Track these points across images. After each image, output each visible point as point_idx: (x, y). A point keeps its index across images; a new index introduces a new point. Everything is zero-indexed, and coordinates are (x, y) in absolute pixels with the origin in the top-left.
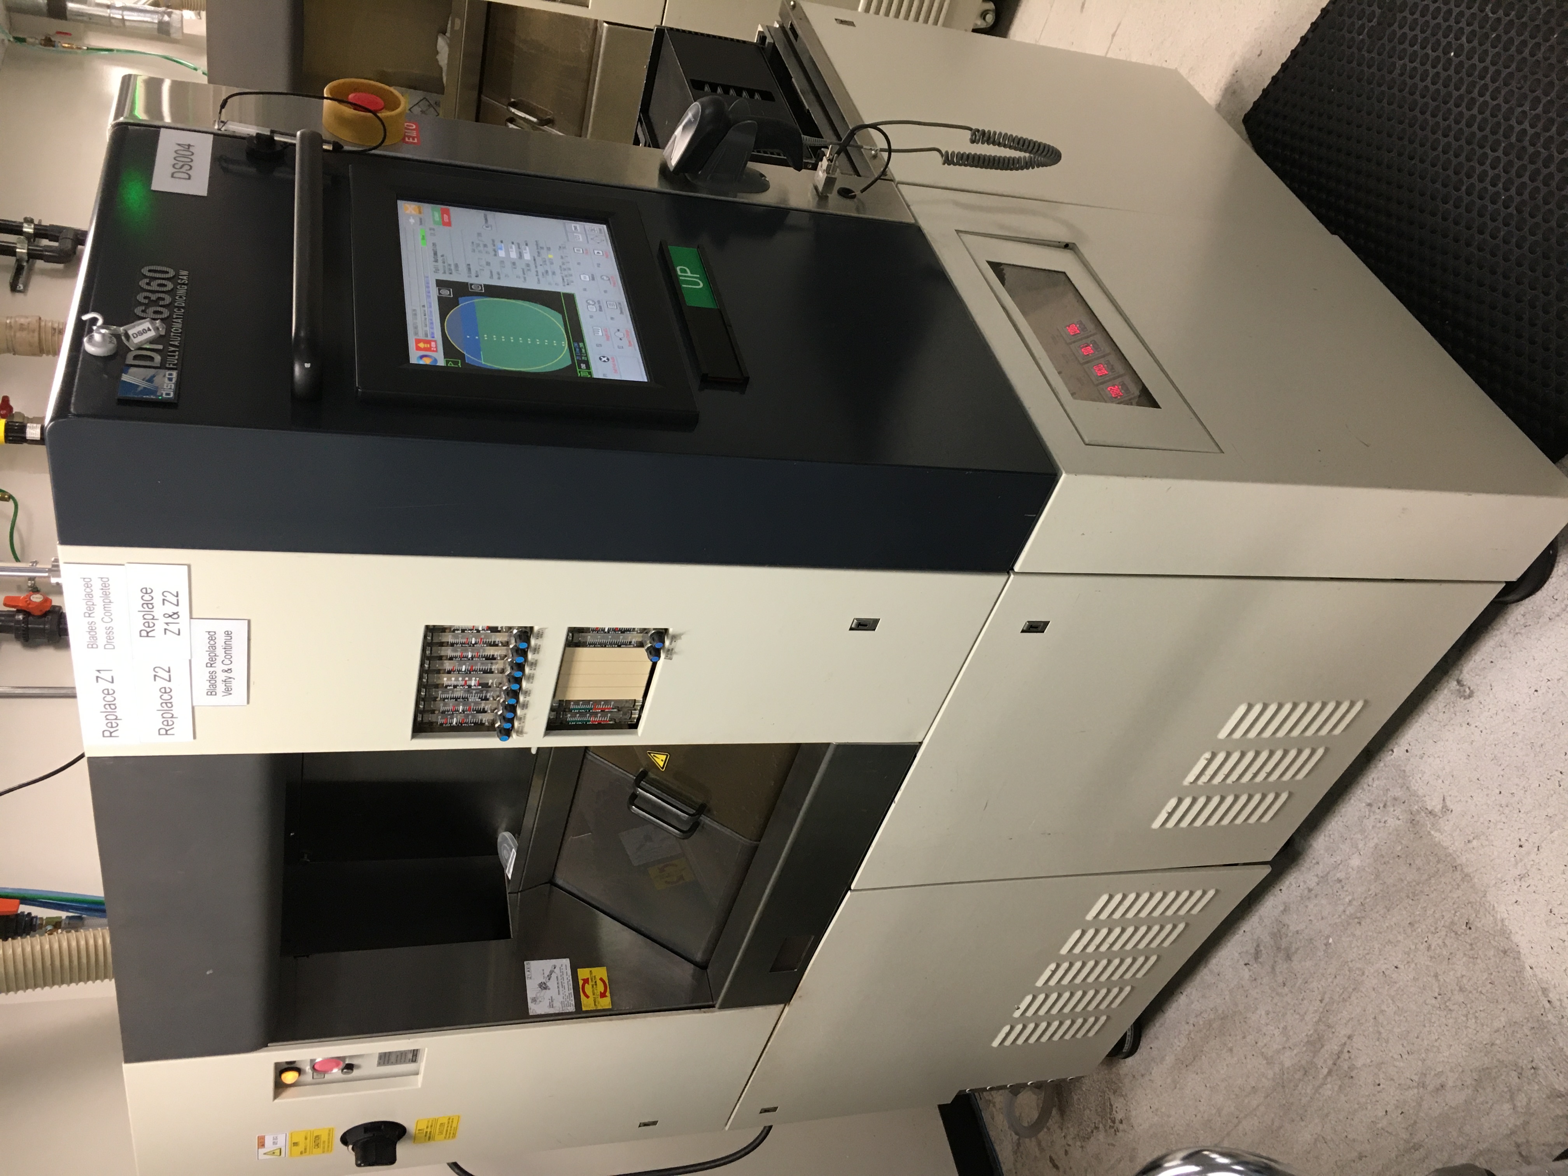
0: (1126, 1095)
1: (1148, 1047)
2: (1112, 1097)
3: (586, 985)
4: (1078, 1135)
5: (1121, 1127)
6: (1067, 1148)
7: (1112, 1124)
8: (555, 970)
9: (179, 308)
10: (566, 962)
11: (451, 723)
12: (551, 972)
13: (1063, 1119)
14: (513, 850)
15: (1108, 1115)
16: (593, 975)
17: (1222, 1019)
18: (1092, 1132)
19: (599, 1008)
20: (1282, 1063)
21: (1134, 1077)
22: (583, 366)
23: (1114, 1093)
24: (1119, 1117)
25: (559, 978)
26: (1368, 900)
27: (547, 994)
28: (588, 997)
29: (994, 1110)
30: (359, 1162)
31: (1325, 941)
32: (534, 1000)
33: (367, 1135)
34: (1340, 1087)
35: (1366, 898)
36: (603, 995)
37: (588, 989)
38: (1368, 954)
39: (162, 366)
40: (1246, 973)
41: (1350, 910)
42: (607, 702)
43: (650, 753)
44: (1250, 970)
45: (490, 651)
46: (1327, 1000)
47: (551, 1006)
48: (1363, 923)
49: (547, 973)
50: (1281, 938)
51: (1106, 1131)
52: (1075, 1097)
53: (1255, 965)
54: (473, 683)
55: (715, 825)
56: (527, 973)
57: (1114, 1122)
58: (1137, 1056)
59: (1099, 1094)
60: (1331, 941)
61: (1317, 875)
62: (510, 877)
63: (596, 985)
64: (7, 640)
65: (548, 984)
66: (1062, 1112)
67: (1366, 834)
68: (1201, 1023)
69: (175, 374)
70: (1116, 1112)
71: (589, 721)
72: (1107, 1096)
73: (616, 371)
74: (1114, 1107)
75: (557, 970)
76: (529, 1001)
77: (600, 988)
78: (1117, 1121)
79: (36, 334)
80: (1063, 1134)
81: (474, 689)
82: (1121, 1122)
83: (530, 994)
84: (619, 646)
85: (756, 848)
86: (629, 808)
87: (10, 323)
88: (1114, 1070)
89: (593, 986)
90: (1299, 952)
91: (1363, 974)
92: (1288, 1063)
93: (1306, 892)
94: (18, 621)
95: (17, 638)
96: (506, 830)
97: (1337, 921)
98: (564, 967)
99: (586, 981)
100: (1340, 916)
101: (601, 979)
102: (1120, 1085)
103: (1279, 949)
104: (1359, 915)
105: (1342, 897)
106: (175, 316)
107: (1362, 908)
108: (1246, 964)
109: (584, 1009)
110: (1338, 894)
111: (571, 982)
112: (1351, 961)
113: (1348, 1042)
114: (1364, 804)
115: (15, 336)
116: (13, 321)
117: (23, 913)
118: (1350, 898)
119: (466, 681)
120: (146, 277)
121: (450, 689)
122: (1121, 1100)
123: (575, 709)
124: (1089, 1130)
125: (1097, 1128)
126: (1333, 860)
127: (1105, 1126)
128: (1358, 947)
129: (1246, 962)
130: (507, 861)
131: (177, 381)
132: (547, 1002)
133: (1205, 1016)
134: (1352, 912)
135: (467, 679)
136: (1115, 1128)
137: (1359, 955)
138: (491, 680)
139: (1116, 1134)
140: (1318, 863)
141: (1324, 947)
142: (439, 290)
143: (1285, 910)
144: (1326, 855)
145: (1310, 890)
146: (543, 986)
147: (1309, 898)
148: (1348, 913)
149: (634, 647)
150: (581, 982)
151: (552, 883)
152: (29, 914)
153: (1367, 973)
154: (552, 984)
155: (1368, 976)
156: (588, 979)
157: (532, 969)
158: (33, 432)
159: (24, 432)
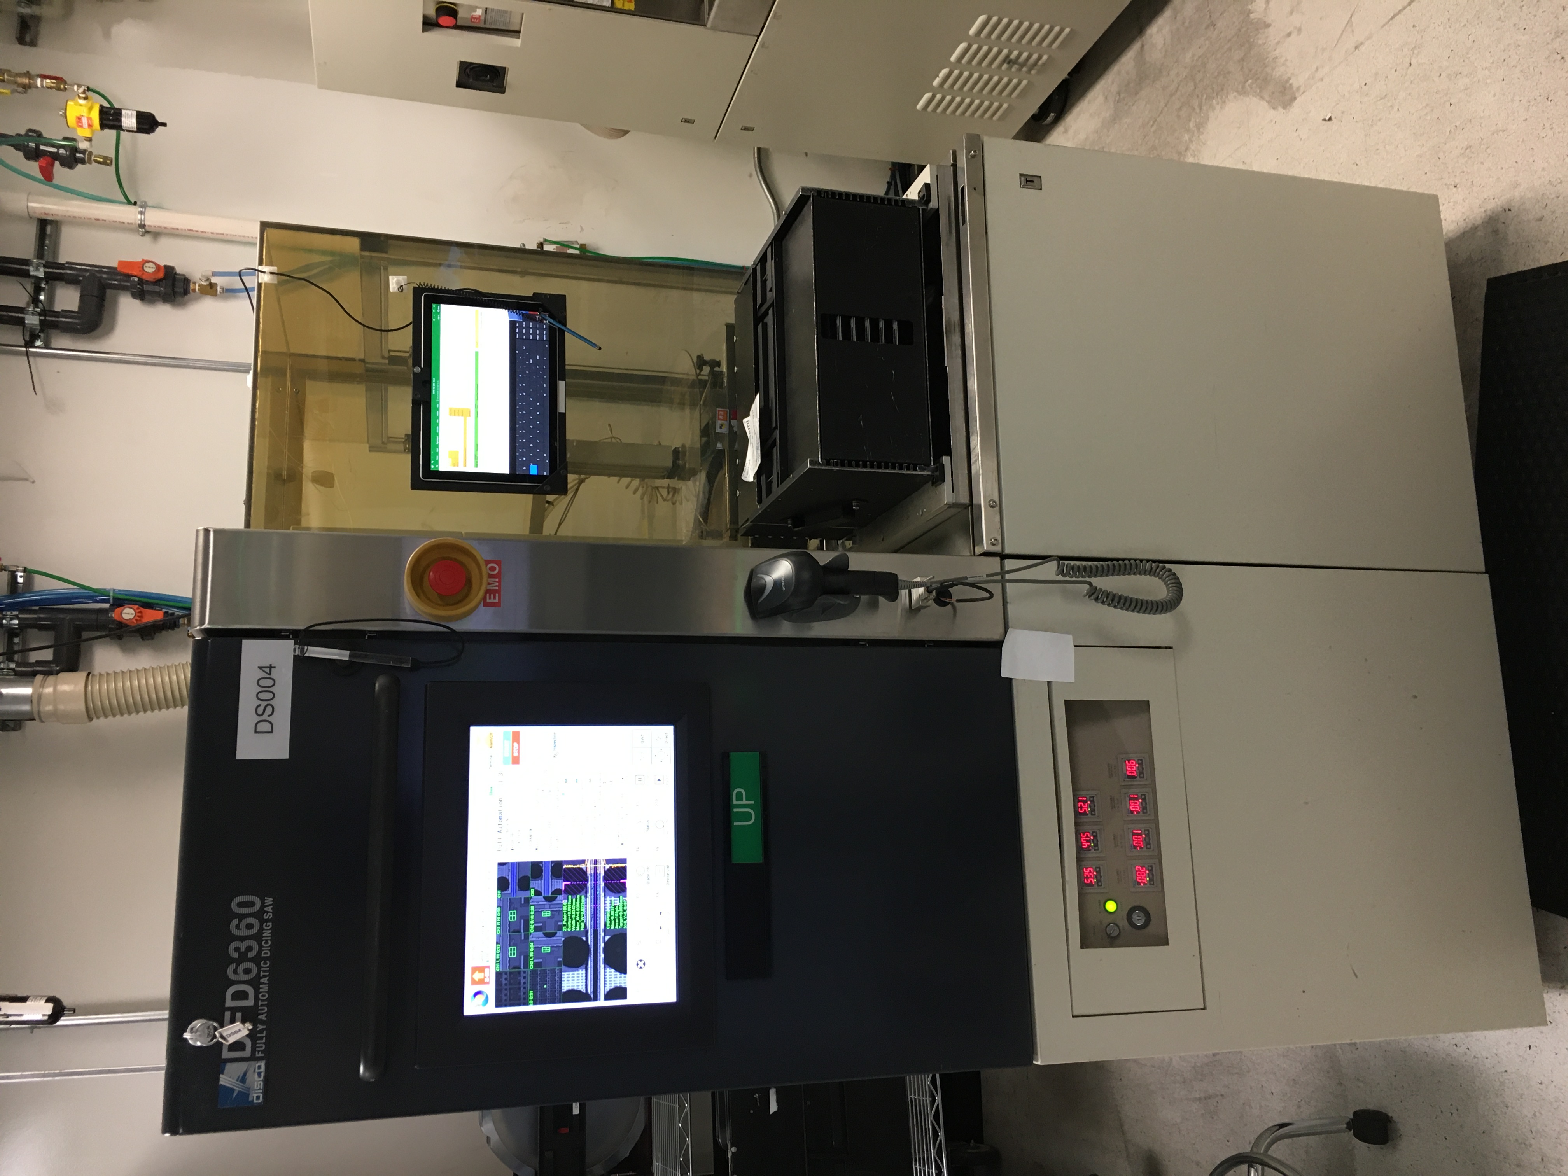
9: (265, 959)
39: (253, 1058)
69: (263, 1064)
94: (134, 283)
106: (262, 974)
131: (265, 1077)
152: (173, 614)
158: (129, 121)
159: (120, 121)
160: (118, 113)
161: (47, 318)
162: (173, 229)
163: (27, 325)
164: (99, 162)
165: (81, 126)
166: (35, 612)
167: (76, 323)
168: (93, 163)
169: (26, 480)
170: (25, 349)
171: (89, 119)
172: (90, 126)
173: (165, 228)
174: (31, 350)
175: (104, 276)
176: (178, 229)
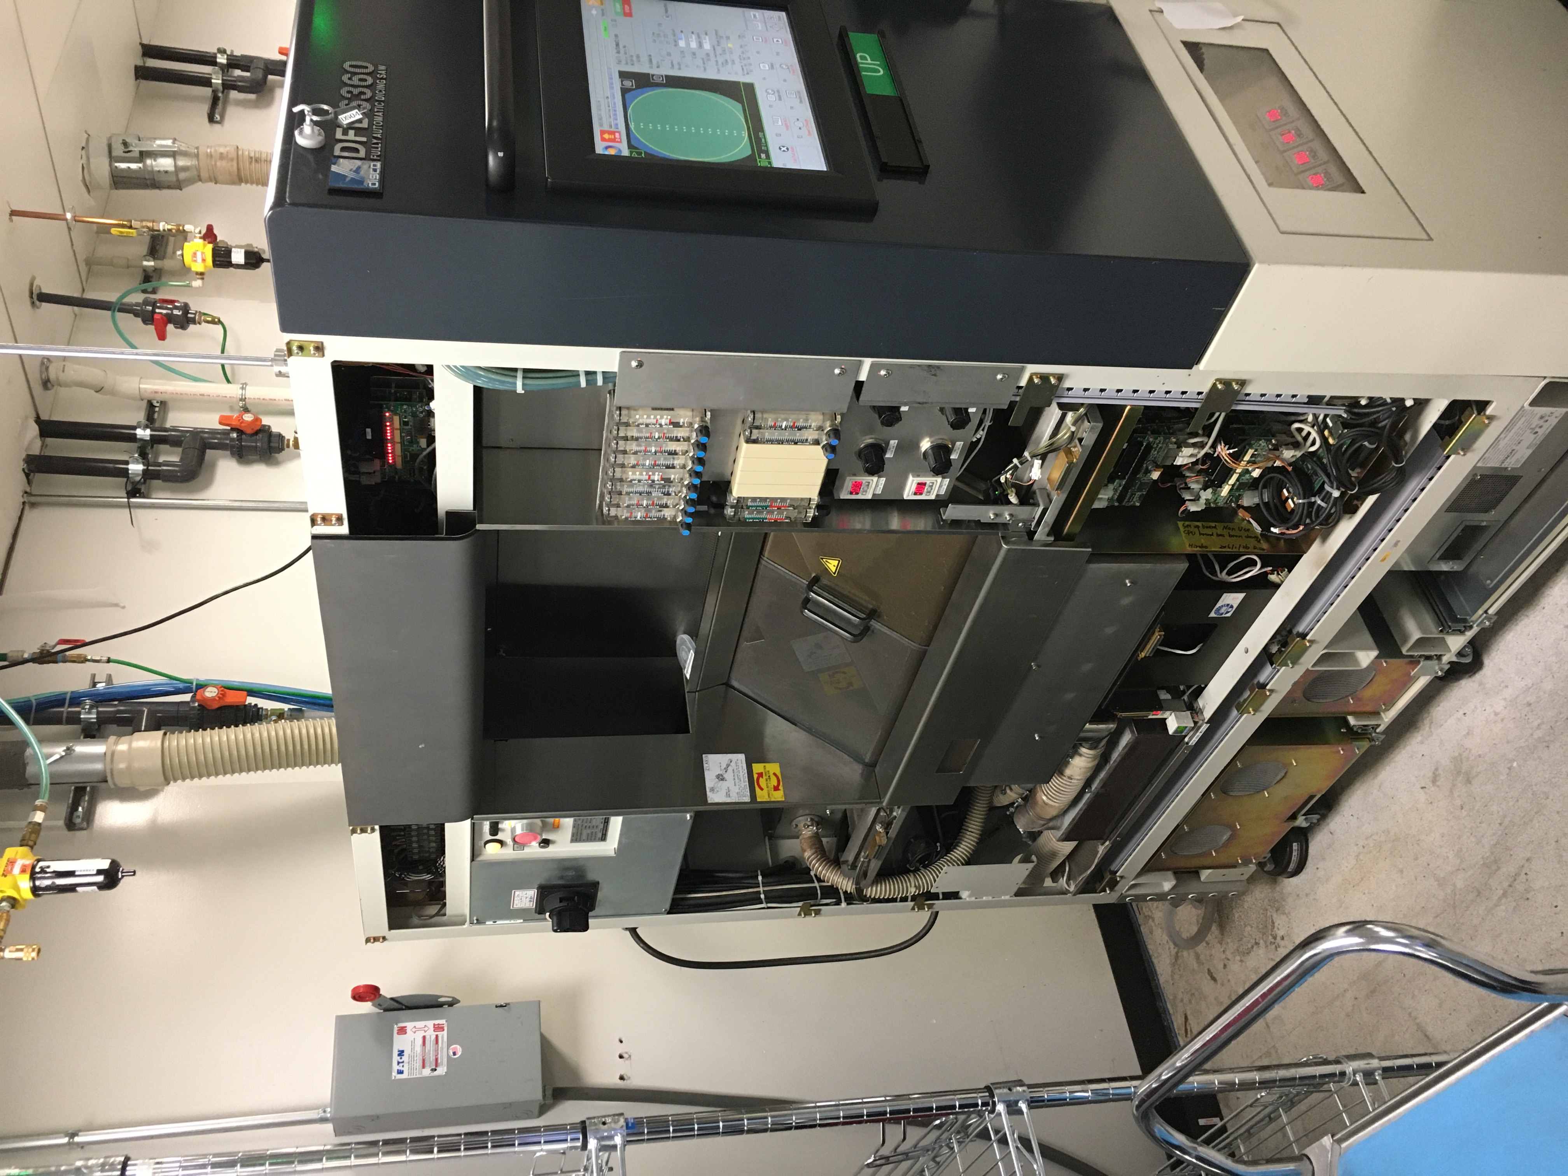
0: (1289, 913)
1: (1315, 868)
2: (1275, 916)
3: (761, 779)
4: (1238, 950)
5: (1282, 943)
6: (1226, 962)
7: (1273, 941)
8: (732, 764)
9: (380, 102)
10: (742, 757)
11: (636, 517)
12: (728, 765)
13: (1223, 934)
14: (692, 651)
15: (1270, 932)
16: (767, 769)
17: (1393, 841)
18: (1252, 947)
19: (773, 799)
20: (1454, 885)
21: (1298, 896)
22: (763, 156)
23: (1277, 911)
24: (1280, 933)
25: (735, 771)
26: (1558, 724)
27: (724, 785)
28: (762, 789)
29: (1153, 924)
30: (555, 928)
31: (1509, 765)
32: (712, 790)
33: (561, 905)
34: (1515, 908)
35: (1556, 722)
36: (776, 788)
37: (762, 781)
38: (1554, 778)
39: (367, 158)
40: (1422, 797)
41: (1538, 734)
42: (783, 500)
43: (822, 559)
44: (1426, 793)
45: (673, 446)
46: (1506, 823)
47: (728, 795)
48: (1552, 747)
49: (724, 766)
50: (1462, 762)
51: (1267, 946)
52: (1237, 915)
53: (1433, 789)
54: (656, 477)
55: (885, 630)
56: (705, 766)
57: (1275, 938)
58: (1302, 876)
59: (1261, 911)
60: (1515, 764)
61: (1505, 699)
62: (688, 677)
63: (770, 779)
64: (224, 457)
65: (725, 776)
66: (1222, 927)
67: (1562, 657)
68: (1372, 845)
69: (379, 164)
70: (1278, 929)
71: (766, 519)
72: (1269, 914)
73: (795, 161)
74: (1276, 925)
75: (733, 764)
76: (708, 790)
77: (774, 782)
78: (1278, 938)
79: (235, 163)
80: (1222, 949)
81: (657, 484)
82: (1283, 938)
83: (709, 784)
84: (796, 443)
85: (924, 653)
86: (802, 612)
87: (211, 152)
88: (1278, 889)
89: (767, 780)
90: (1480, 775)
91: (1547, 798)
92: (1460, 884)
93: (1492, 715)
94: (232, 439)
95: (233, 454)
96: (685, 633)
97: (1523, 745)
98: (739, 762)
99: (760, 775)
100: (1527, 740)
101: (775, 774)
102: (1284, 903)
103: (1459, 772)
104: (1547, 738)
105: (1531, 720)
106: (376, 110)
107: (1551, 731)
108: (1422, 788)
109: (758, 800)
110: (1527, 718)
111: (746, 775)
112: (1536, 785)
113: (1527, 865)
114: (1562, 626)
115: (216, 164)
116: (213, 150)
117: (250, 704)
118: (1539, 721)
119: (649, 476)
120: (347, 72)
121: (635, 484)
122: (1284, 917)
123: (752, 506)
124: (1250, 946)
125: (1257, 944)
126: (1523, 684)
127: (1265, 942)
128: (1544, 771)
129: (1423, 786)
130: (686, 662)
131: (381, 172)
132: (724, 792)
133: (1376, 837)
134: (1540, 735)
135: (650, 473)
136: (1276, 944)
137: (1545, 778)
138: (673, 475)
139: (1276, 950)
140: (1507, 687)
141: (1507, 771)
142: (622, 82)
143: (1468, 733)
144: (1517, 677)
145: (1496, 714)
146: (720, 778)
147: (1495, 722)
148: (1535, 736)
149: (810, 444)
150: (755, 776)
151: (728, 685)
152: (256, 705)
153: (1551, 797)
154: (729, 776)
155: (1552, 800)
156: (762, 773)
157: (710, 762)
158: (238, 257)
159: (230, 257)
160: (228, 252)
161: (150, 468)
162: (271, 399)
163: (130, 476)
164: (208, 322)
165: (195, 261)
166: (115, 706)
167: (176, 471)
168: (203, 324)
169: (116, 605)
170: (126, 500)
171: (203, 253)
172: (204, 260)
173: (263, 399)
174: (132, 500)
175: (206, 435)
176: (275, 400)
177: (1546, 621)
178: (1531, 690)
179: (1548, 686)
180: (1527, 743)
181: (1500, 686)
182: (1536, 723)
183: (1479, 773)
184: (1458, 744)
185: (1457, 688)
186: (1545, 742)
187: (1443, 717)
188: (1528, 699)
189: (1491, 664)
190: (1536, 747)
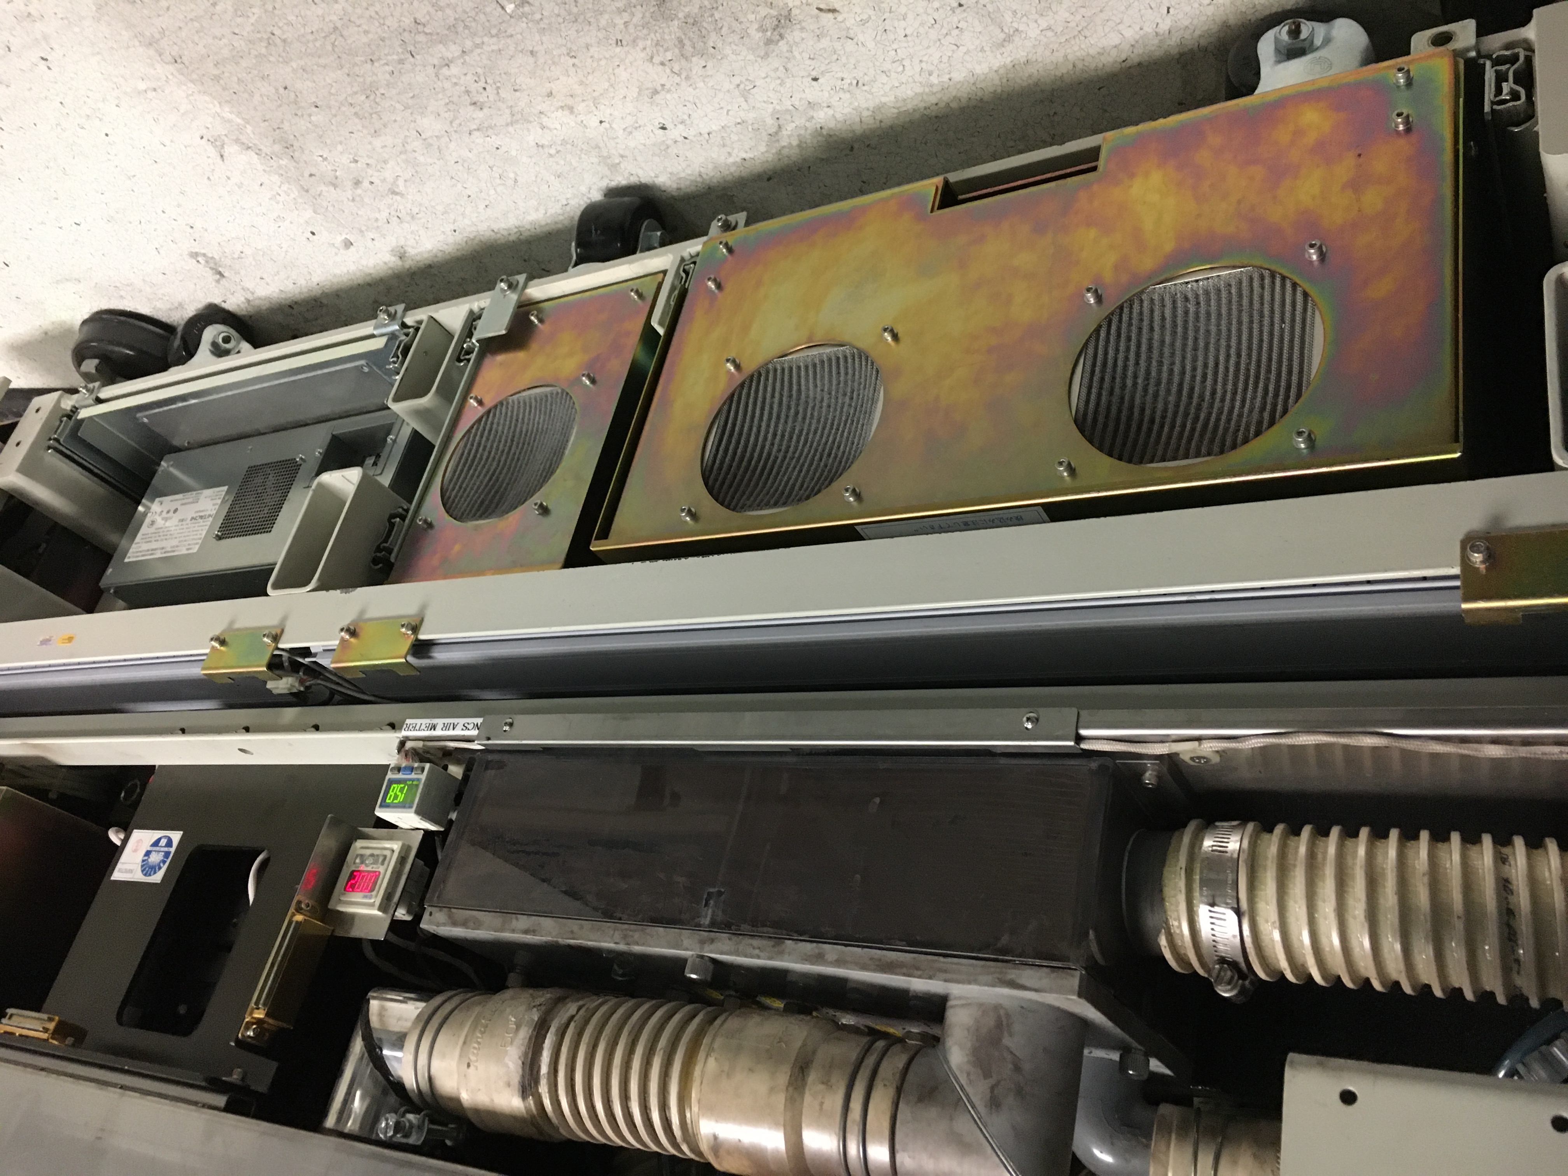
177: (445, 213)
178: (475, 127)
179: (430, 125)
180: (478, 41)
181: (558, 152)
182: (454, 70)
183: (620, 11)
184: (687, 78)
185: (683, 175)
186: (426, 34)
187: (734, 137)
188: (480, 115)
189: (583, 189)
190: (452, 28)
